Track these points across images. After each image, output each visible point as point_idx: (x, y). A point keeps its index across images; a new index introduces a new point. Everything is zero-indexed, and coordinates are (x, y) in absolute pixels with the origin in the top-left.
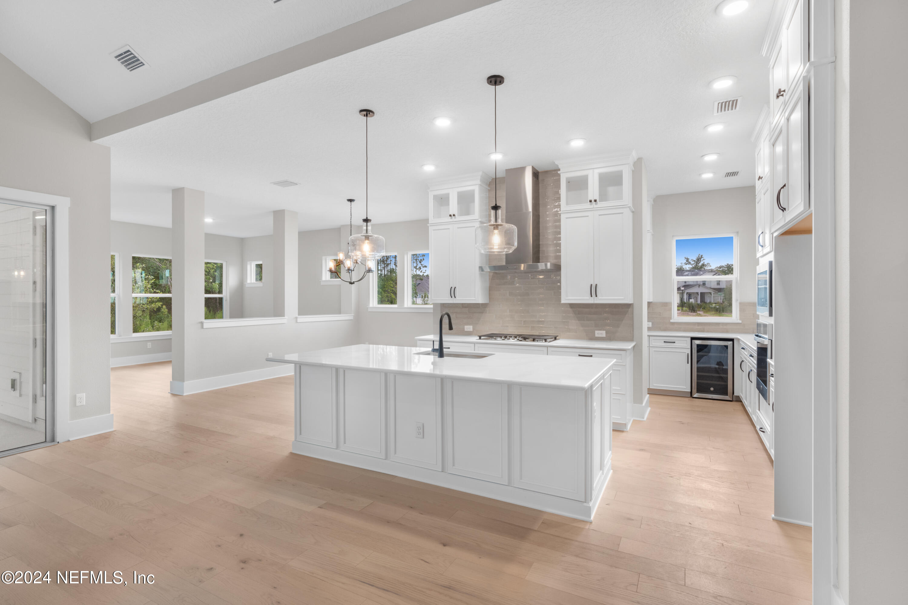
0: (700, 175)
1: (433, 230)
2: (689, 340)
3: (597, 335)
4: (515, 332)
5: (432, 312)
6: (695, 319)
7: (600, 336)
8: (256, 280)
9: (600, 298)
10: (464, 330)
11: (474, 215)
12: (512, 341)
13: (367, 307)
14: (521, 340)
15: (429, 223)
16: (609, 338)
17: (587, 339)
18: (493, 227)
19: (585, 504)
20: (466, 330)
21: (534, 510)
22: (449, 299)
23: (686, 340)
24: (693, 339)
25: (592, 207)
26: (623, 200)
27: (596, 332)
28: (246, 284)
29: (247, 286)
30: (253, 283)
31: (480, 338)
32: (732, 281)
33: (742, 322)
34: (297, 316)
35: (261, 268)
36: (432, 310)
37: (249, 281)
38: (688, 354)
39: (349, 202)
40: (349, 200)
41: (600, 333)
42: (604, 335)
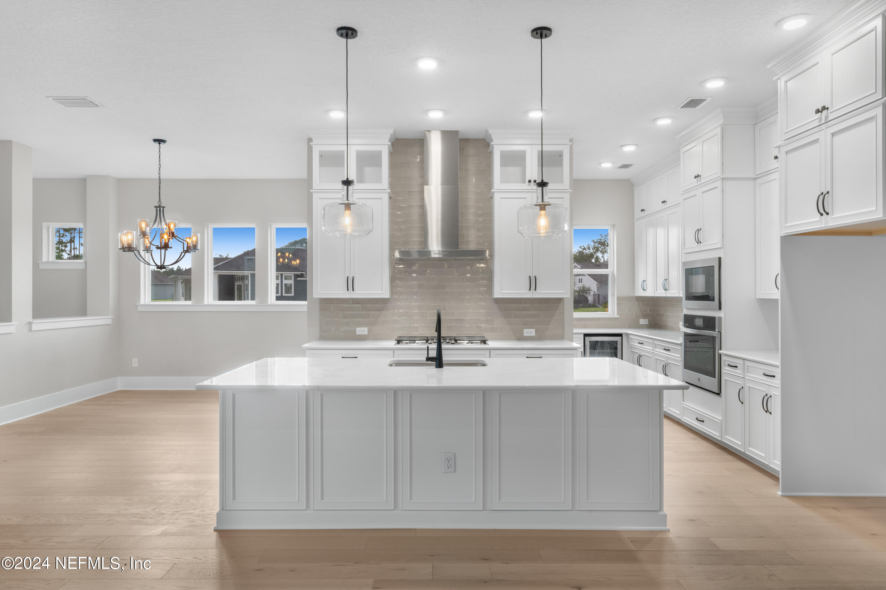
0: (600, 163)
1: (320, 199)
2: (582, 336)
3: (525, 334)
4: (426, 334)
5: (306, 310)
6: (584, 315)
7: (529, 335)
9: (539, 292)
10: (356, 334)
11: (381, 183)
13: (136, 304)
14: (454, 344)
15: (312, 189)
16: (539, 338)
17: (514, 340)
18: (539, 207)
19: (660, 513)
20: (358, 333)
21: (607, 531)
22: (344, 292)
23: (580, 337)
24: (586, 335)
25: (530, 188)
26: (564, 184)
27: (525, 331)
31: (399, 342)
32: (608, 274)
33: (620, 317)
34: (31, 320)
36: (306, 307)
38: (582, 351)
39: (156, 143)
40: (155, 140)
41: (529, 332)
42: (533, 334)
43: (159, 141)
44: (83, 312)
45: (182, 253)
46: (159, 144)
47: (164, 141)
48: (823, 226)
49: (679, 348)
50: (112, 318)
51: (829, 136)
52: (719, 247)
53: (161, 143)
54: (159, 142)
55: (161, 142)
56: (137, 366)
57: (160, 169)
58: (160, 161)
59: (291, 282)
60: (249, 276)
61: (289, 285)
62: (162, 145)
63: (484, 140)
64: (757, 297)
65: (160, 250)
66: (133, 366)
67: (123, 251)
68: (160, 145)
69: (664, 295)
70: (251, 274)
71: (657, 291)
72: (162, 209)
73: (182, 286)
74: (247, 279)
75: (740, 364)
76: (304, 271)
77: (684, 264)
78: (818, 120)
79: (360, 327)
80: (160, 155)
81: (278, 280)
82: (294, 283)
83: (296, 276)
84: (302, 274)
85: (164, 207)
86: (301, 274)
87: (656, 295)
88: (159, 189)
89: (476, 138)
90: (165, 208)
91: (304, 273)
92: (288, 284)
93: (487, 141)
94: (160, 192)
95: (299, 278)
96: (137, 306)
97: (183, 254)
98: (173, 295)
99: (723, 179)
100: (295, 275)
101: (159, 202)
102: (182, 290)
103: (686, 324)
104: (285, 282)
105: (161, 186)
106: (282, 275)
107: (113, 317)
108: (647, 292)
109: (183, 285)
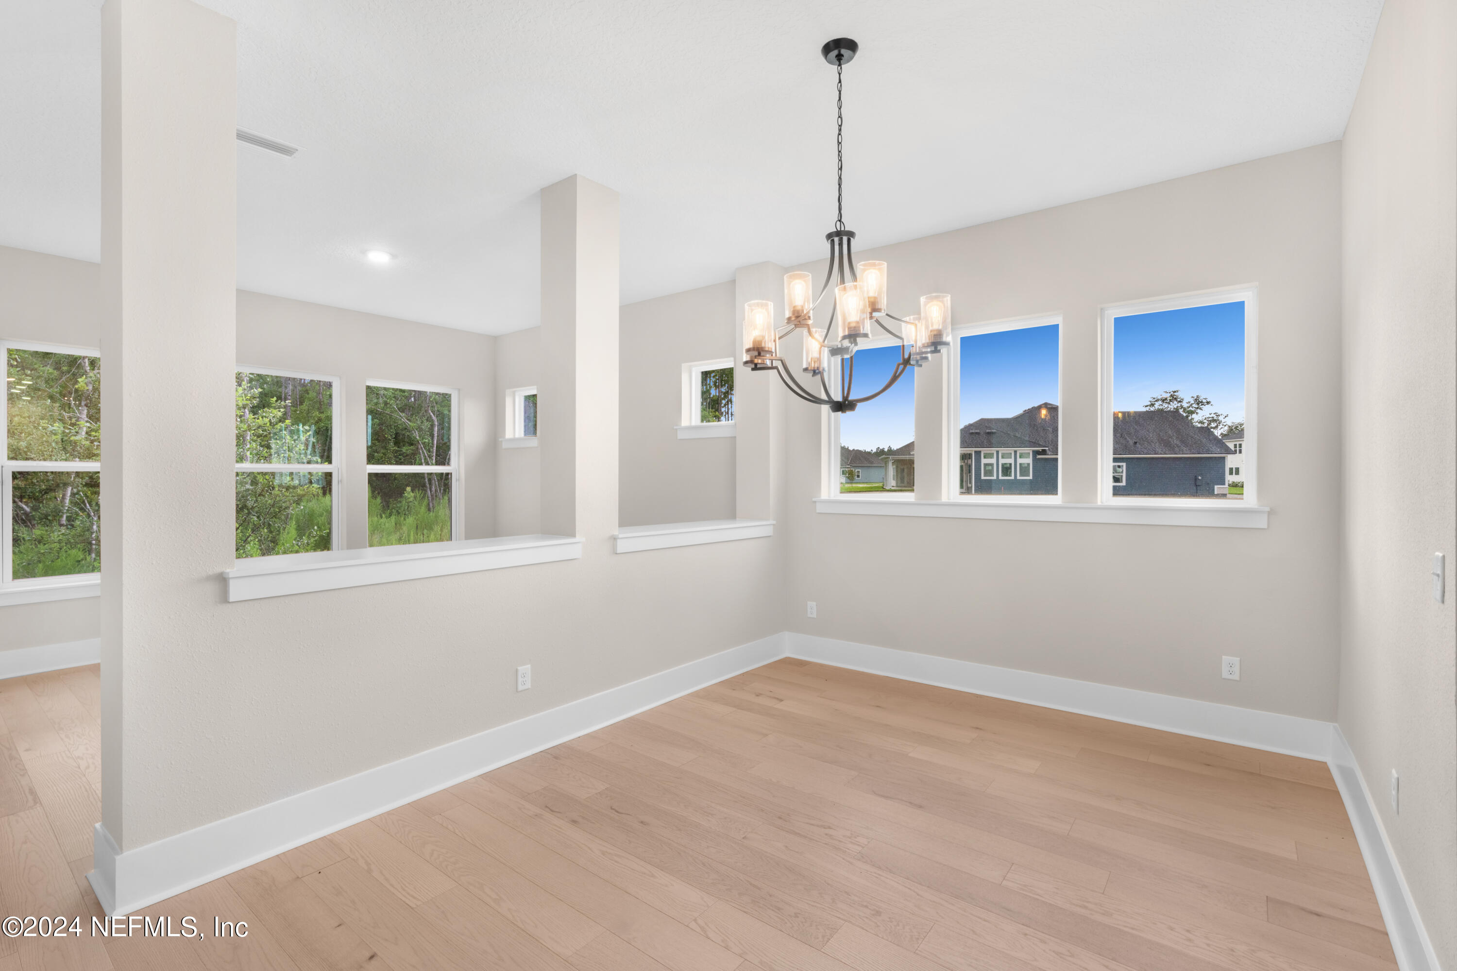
8: (527, 432)
13: (814, 499)
28: (501, 441)
29: (505, 445)
30: (519, 439)
34: (616, 531)
35: (535, 404)
37: (509, 434)
44: (731, 514)
45: (899, 365)
50: (774, 525)
56: (815, 616)
57: (840, 130)
58: (840, 109)
59: (1029, 461)
60: (972, 455)
61: (1026, 465)
66: (809, 615)
67: (753, 369)
70: (976, 452)
72: (845, 239)
73: (893, 468)
74: (970, 458)
76: (1046, 446)
80: (840, 92)
81: (1011, 458)
82: (1033, 463)
83: (1036, 453)
84: (1045, 450)
85: (850, 235)
86: (1042, 450)
88: (838, 186)
90: (856, 234)
91: (1047, 448)
92: (1024, 464)
94: (840, 195)
95: (1039, 456)
96: (815, 502)
97: (901, 367)
98: (883, 478)
100: (1033, 451)
101: (838, 223)
102: (893, 473)
104: (1019, 461)
105: (842, 177)
106: (1015, 452)
107: (774, 522)
109: (895, 467)
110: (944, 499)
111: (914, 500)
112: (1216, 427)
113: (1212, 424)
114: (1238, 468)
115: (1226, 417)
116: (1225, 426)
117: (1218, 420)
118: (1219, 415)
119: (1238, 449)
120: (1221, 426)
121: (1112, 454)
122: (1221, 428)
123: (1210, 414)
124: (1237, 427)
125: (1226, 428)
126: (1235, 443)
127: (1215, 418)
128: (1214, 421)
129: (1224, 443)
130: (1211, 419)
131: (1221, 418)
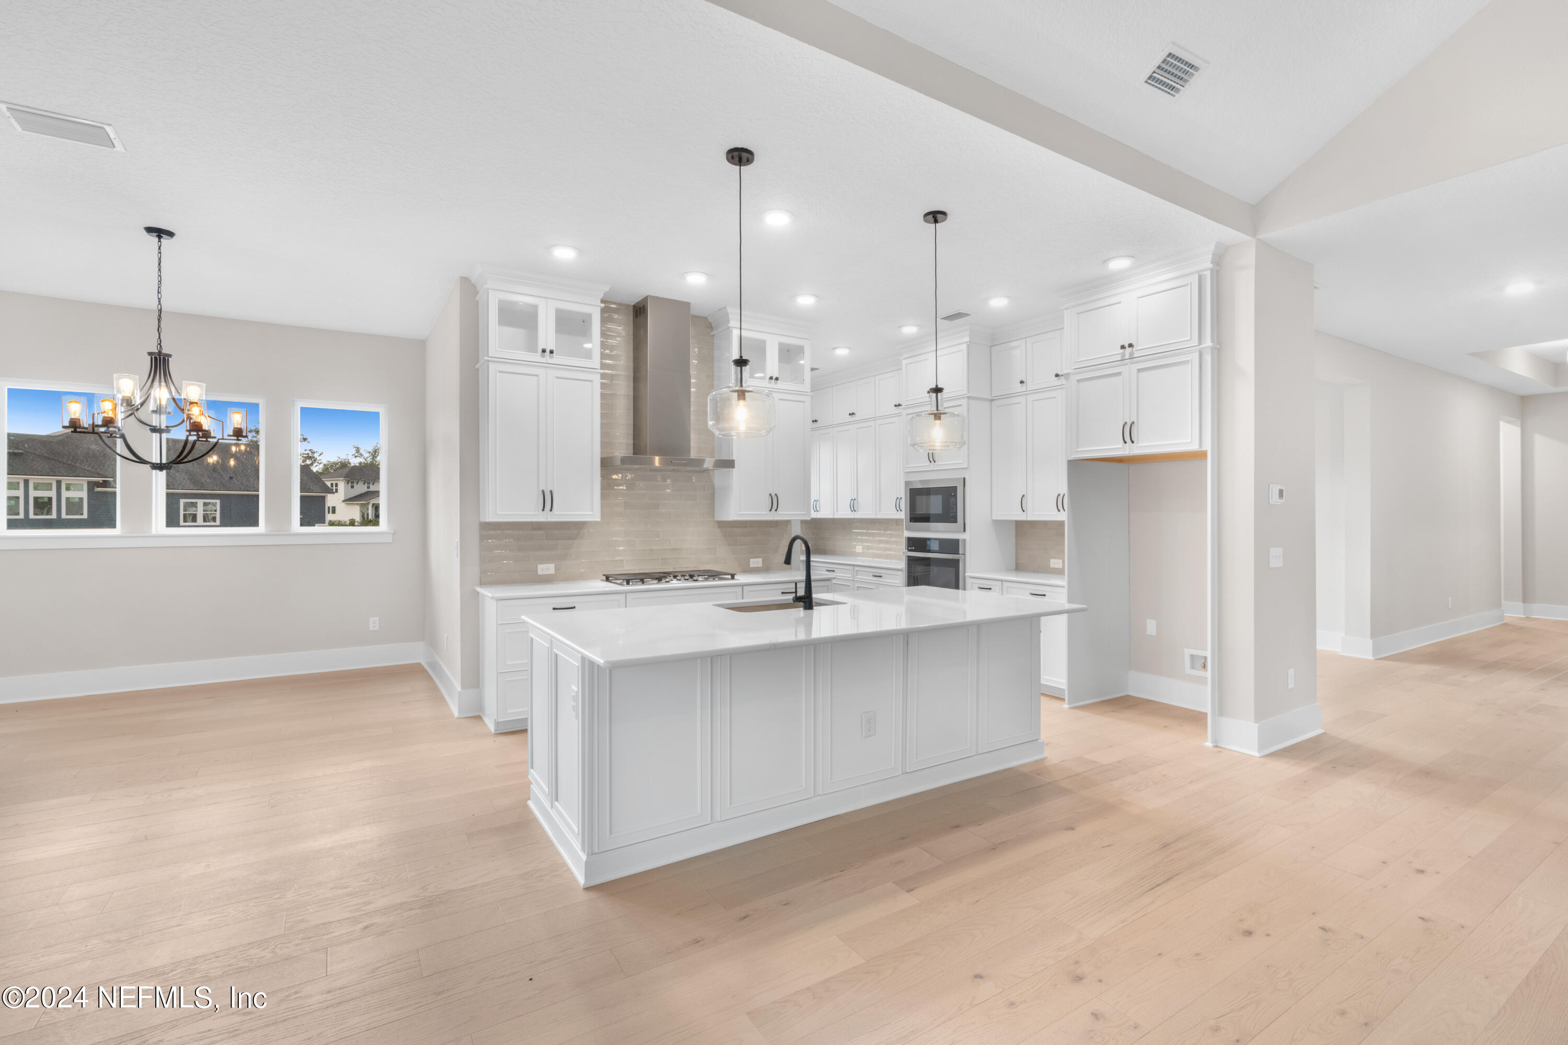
3: (752, 565)
7: (756, 565)
9: (780, 513)
12: (675, 583)
20: (540, 572)
39: (150, 235)
40: (150, 230)
41: (756, 562)
42: (760, 565)
43: (159, 233)
46: (160, 237)
47: (171, 234)
48: (1128, 453)
49: (900, 573)
51: (1136, 371)
52: (965, 467)
53: (162, 237)
54: (157, 234)
55: (162, 235)
58: (160, 270)
59: (80, 494)
61: (78, 500)
62: (165, 241)
63: (706, 318)
64: (994, 518)
65: (158, 435)
68: (162, 240)
69: (851, 517)
71: (837, 512)
75: (996, 586)
77: (907, 483)
78: (1120, 355)
79: (544, 563)
80: (160, 259)
81: (53, 490)
82: (88, 497)
83: (93, 485)
84: (106, 481)
87: (837, 516)
89: (697, 315)
90: (173, 357)
93: (709, 320)
99: (968, 397)
101: (158, 345)
103: (910, 547)
108: (821, 513)
110: (154, 532)
111: (119, 534)
112: (312, 464)
113: (308, 460)
114: (335, 507)
115: (320, 454)
116: (320, 463)
117: (314, 457)
118: (314, 453)
119: (334, 488)
120: (316, 464)
121: (299, 491)
122: (316, 466)
123: (306, 450)
124: (332, 466)
125: (321, 466)
126: (332, 482)
127: (310, 455)
128: (309, 458)
129: (323, 482)
130: (306, 455)
131: (316, 455)
